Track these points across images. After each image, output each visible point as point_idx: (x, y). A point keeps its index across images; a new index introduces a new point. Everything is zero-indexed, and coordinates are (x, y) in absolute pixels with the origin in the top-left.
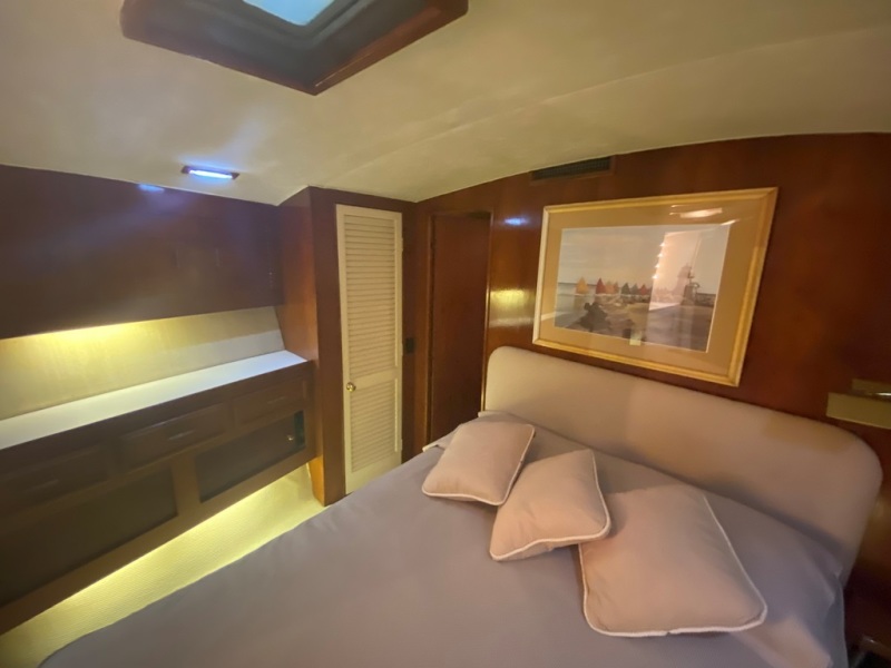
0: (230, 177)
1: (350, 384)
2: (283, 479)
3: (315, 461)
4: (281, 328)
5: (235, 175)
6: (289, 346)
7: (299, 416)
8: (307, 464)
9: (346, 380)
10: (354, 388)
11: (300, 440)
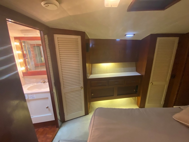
0: (133, 35)
1: (151, 82)
2: (131, 98)
3: (139, 97)
4: (136, 67)
5: (134, 34)
6: (137, 71)
7: (137, 86)
8: (137, 97)
9: (150, 81)
10: (153, 84)
11: (136, 91)
